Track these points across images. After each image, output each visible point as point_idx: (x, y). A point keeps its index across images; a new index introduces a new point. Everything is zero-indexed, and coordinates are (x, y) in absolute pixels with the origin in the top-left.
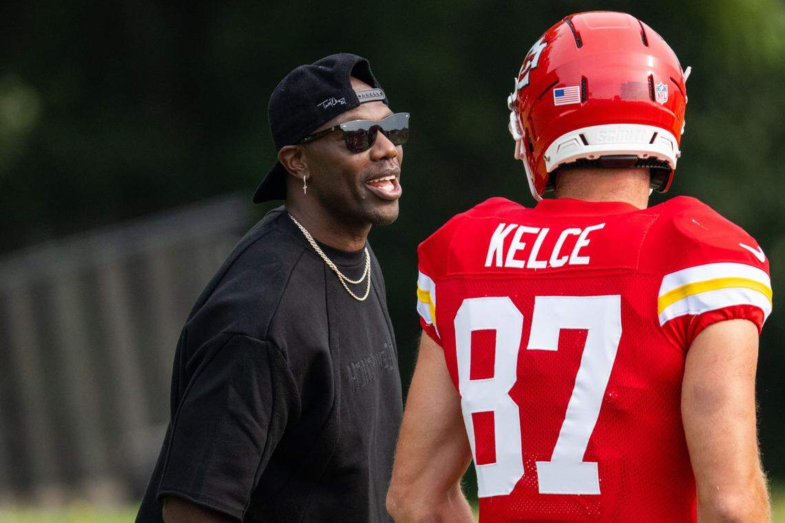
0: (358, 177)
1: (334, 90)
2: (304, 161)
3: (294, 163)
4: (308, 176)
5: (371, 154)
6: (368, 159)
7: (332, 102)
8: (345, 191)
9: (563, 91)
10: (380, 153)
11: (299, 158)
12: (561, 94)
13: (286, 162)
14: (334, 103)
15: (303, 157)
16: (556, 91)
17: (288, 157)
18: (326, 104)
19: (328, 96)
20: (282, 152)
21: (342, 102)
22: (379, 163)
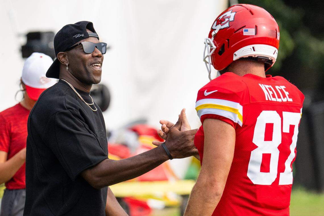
0: (87, 63)
1: (80, 31)
2: (67, 58)
3: (63, 59)
4: (68, 63)
5: (92, 54)
6: (91, 56)
7: (79, 36)
8: (82, 69)
9: (248, 30)
10: (96, 54)
11: (65, 57)
12: (247, 31)
13: (60, 58)
14: (80, 35)
15: (67, 57)
16: (244, 30)
17: (61, 57)
18: (76, 36)
19: (77, 33)
20: (59, 54)
21: (83, 35)
22: (95, 58)
